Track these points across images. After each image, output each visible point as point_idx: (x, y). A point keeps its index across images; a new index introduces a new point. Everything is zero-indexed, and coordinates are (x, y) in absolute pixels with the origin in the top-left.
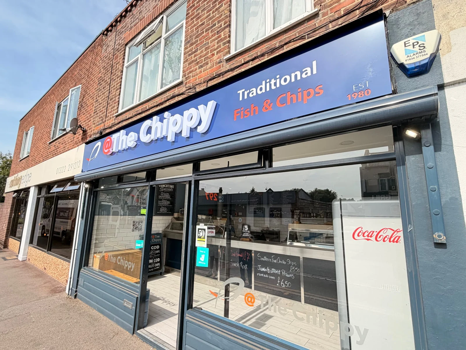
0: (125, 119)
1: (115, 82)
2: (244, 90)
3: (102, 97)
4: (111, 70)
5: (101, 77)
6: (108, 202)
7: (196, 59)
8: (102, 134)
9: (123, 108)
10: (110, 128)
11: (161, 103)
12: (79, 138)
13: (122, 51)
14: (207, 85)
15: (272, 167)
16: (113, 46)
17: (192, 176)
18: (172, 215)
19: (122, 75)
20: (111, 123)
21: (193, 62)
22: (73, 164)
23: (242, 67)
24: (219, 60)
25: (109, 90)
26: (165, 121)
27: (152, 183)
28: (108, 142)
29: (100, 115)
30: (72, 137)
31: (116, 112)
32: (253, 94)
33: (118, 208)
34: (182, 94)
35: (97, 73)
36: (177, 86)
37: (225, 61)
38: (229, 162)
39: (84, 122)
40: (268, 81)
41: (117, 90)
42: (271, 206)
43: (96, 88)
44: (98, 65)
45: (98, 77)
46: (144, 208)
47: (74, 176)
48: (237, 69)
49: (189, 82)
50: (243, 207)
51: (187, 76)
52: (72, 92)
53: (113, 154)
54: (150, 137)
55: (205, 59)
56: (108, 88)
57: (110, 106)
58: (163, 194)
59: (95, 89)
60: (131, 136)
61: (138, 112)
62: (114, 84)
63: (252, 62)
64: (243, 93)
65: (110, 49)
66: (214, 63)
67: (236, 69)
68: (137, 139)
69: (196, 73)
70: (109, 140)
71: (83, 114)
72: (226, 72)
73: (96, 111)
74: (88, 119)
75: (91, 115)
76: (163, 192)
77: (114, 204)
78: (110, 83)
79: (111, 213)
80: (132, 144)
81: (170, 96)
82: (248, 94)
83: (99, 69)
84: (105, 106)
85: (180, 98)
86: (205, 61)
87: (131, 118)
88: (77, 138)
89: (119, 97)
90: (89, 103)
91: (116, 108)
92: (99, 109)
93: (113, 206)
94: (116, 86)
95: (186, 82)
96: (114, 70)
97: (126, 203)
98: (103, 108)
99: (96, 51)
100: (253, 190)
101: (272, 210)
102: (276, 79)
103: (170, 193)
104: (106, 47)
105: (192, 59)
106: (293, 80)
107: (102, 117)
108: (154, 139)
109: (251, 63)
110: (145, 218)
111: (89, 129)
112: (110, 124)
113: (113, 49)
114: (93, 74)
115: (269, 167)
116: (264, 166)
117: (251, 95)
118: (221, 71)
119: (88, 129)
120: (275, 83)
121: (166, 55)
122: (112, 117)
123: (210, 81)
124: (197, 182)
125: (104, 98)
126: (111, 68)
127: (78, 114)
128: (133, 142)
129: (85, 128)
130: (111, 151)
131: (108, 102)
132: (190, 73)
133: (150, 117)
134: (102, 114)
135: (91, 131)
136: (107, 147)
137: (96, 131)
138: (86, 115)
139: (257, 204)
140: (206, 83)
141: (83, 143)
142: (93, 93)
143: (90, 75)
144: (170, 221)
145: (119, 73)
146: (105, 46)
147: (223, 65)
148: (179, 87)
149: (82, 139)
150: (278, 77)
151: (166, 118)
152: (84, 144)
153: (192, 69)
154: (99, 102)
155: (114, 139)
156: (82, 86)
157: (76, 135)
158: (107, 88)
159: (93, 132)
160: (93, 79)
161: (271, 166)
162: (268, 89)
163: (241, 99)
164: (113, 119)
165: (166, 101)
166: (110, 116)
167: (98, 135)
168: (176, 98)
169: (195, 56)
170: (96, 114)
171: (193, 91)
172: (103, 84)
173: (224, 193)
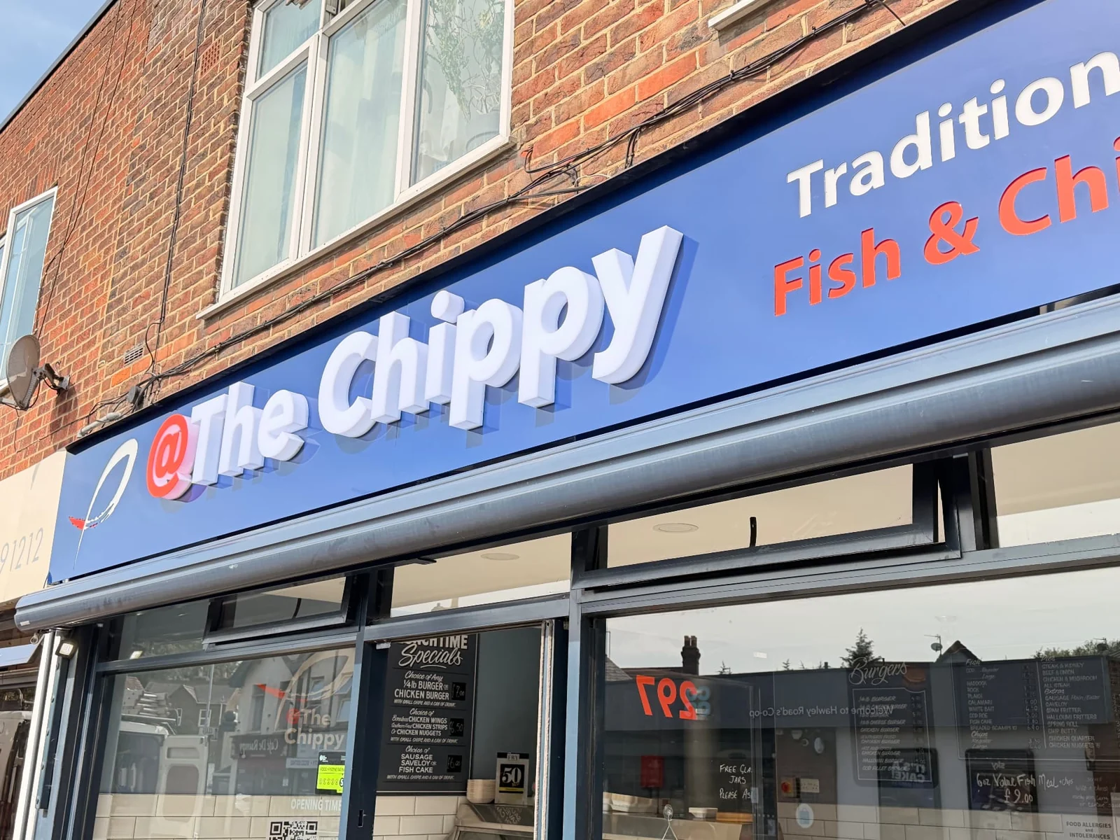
0: (249, 328)
1: (204, 166)
2: (819, 165)
3: (147, 235)
4: (185, 116)
5: (142, 147)
6: (148, 722)
7: (576, 38)
8: (141, 402)
9: (236, 283)
10: (181, 372)
11: (412, 251)
12: (39, 422)
13: (236, 29)
14: (630, 153)
15: (996, 545)
16: (195, 12)
17: (567, 595)
18: (462, 790)
19: (235, 131)
20: (183, 351)
21: (558, 50)
22: (12, 546)
23: (804, 53)
24: (683, 30)
25: (178, 201)
26: (436, 333)
27: (371, 632)
28: (171, 440)
29: (134, 318)
30: (10, 419)
31: (210, 298)
32: (866, 180)
33: (193, 748)
34: (512, 203)
35: (125, 131)
36: (489, 170)
37: (717, 35)
38: (753, 520)
39: (64, 350)
40: (945, 110)
41: (210, 202)
42: (981, 741)
43: (120, 199)
44: (133, 98)
45: (128, 149)
46: (334, 759)
47: (17, 600)
48: (777, 68)
49: (543, 147)
50: (818, 745)
51: (532, 120)
52: (17, 220)
53: (192, 492)
54: (368, 412)
55: (615, 32)
56: (174, 196)
57: (181, 274)
58: (417, 681)
59: (115, 203)
60: (279, 410)
61: (309, 298)
62: (199, 174)
63: (851, 25)
64: (818, 180)
65: (182, 24)
66: (661, 47)
67: (772, 65)
68: (304, 424)
69: (575, 103)
70: (174, 429)
71: (63, 317)
72: (721, 86)
73: (120, 301)
74: (81, 338)
75: (94, 317)
76: (417, 668)
77: (176, 729)
78: (183, 170)
79: (163, 783)
80: (279, 446)
81: (456, 218)
82: (843, 183)
83: (134, 114)
84: (158, 276)
85: (503, 224)
86: (615, 42)
87: (276, 323)
88: (33, 426)
89: (221, 231)
90: (91, 264)
91: (206, 279)
92: (130, 291)
93: (172, 740)
94: (207, 184)
95: (526, 146)
96: (198, 111)
97: (229, 722)
98: (148, 284)
99: (122, 36)
100: (861, 656)
101: (978, 765)
102: (986, 99)
103: (446, 672)
104: (166, 18)
105: (554, 37)
106: (1082, 97)
107: (142, 325)
108: (386, 421)
109: (845, 31)
110: (337, 808)
111: (87, 383)
112: (179, 357)
113: (199, 22)
114: (110, 135)
115: (978, 548)
116: (952, 542)
117: (857, 189)
118: (699, 81)
119: (82, 381)
120: (981, 119)
121: (431, 31)
122: (191, 322)
123: (646, 132)
124: (594, 625)
125: (156, 241)
126: (185, 106)
127: (41, 316)
128: (285, 438)
129: (67, 378)
130: (184, 481)
131: (171, 253)
132: (549, 104)
133: (363, 315)
134: (145, 310)
135: (96, 391)
136: (164, 464)
137: (116, 390)
138: (74, 319)
139: (903, 730)
140: (625, 145)
141: (55, 449)
142: (107, 220)
143: (95, 144)
144: (448, 823)
145: (222, 125)
146: (164, 15)
147: (704, 53)
148: (496, 171)
149: (55, 427)
150: (998, 87)
151: (439, 321)
152: (63, 453)
153: (557, 83)
154: (133, 258)
155: (199, 423)
156: (59, 192)
157: (29, 410)
158: (169, 195)
159: (101, 394)
160: (106, 159)
161: (987, 538)
162: (948, 152)
163: (805, 209)
164: (195, 330)
165: (437, 240)
166: (182, 316)
167: (124, 410)
168: (484, 223)
169: (566, 27)
170: (119, 314)
171: (563, 187)
172: (152, 176)
173: (707, 667)
